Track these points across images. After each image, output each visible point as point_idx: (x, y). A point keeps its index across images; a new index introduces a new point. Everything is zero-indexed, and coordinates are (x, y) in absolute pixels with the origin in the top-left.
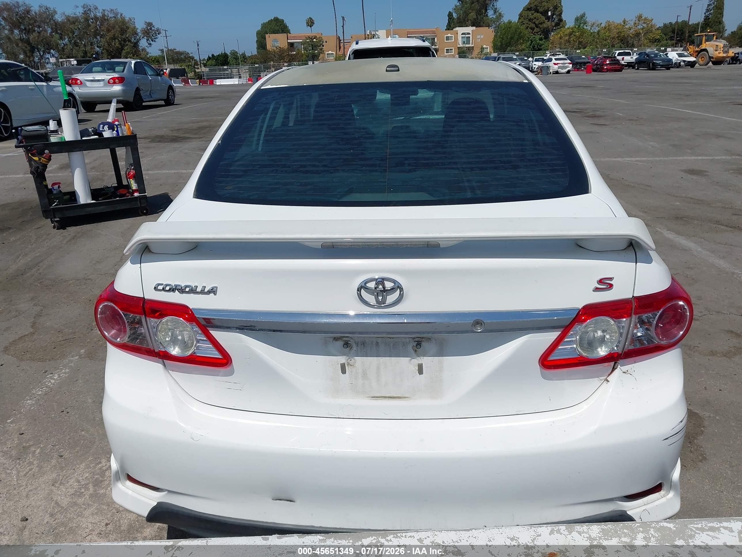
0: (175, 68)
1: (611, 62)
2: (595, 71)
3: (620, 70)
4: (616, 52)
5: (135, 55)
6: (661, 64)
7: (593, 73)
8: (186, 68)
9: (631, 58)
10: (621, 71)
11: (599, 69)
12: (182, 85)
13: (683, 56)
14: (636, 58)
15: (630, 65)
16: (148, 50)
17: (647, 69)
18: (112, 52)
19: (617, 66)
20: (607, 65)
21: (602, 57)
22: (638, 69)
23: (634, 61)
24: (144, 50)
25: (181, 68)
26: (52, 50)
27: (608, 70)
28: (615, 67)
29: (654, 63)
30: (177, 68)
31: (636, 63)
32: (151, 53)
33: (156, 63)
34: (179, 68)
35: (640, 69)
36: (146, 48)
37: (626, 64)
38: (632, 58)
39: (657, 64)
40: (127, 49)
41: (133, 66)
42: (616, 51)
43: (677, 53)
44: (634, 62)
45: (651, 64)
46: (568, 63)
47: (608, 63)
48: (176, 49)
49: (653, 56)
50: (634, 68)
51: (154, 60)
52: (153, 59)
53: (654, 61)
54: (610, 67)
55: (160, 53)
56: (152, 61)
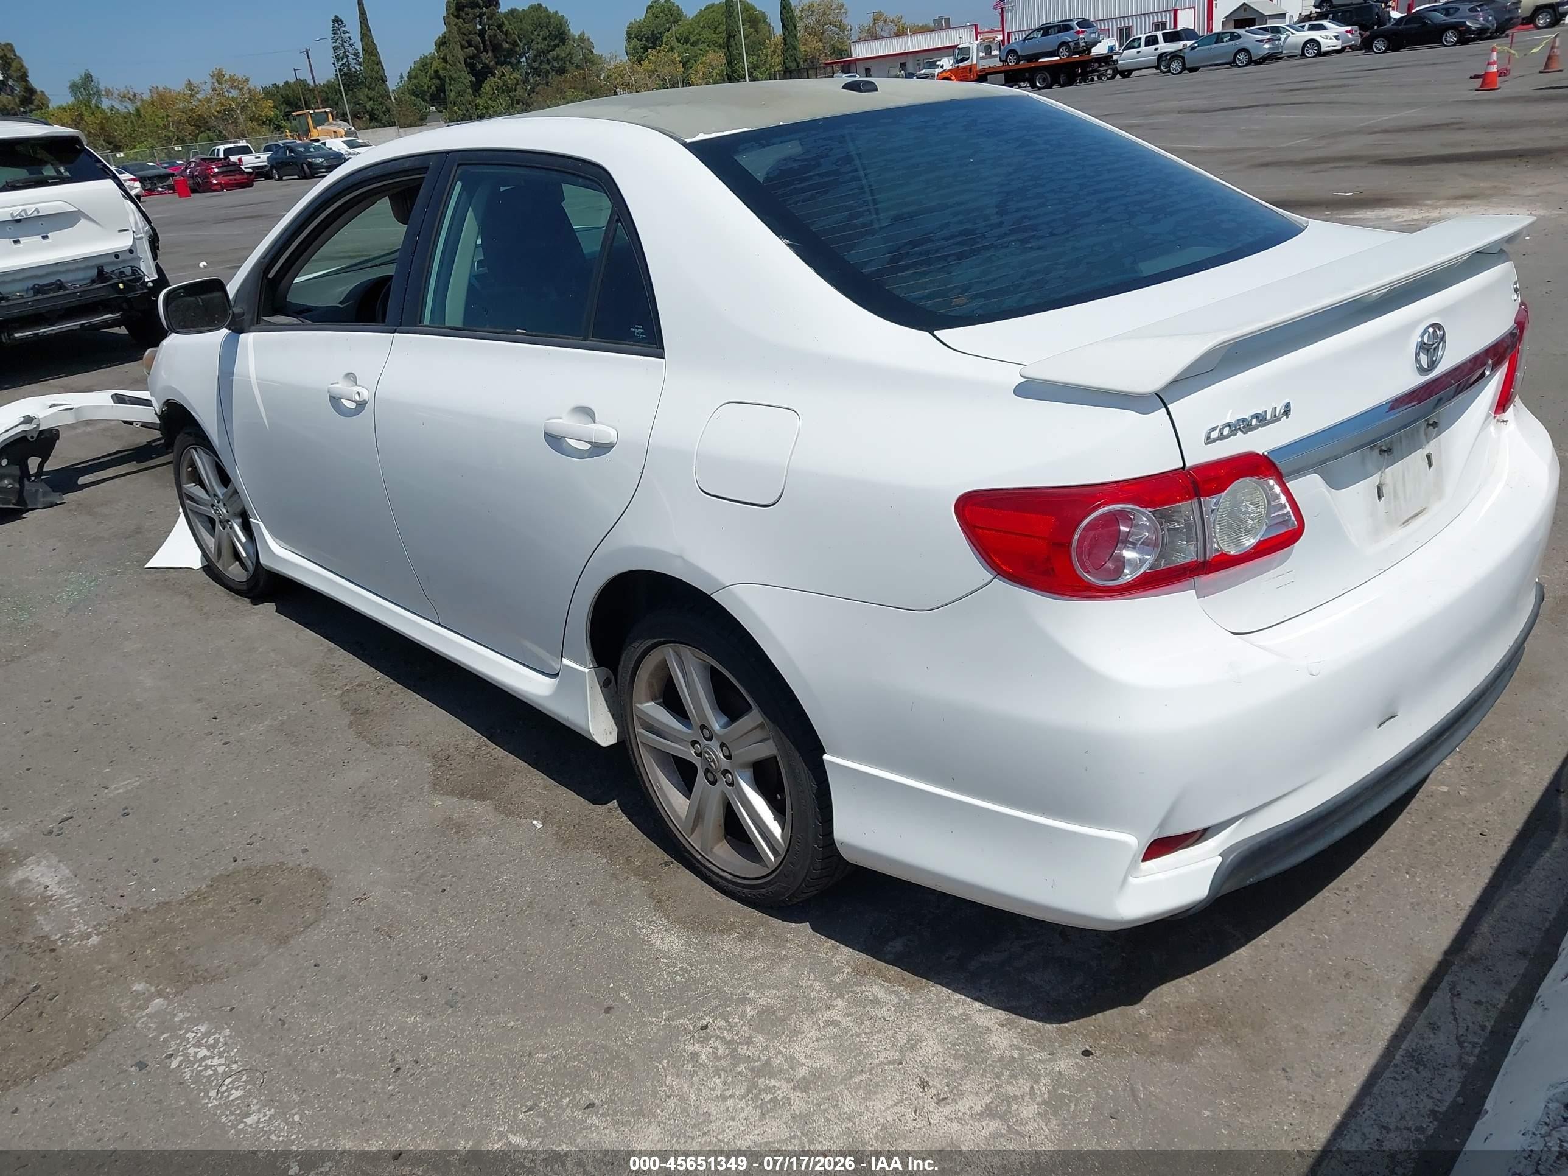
1: (224, 169)
2: (194, 191)
3: (248, 184)
4: (218, 150)
6: (325, 164)
7: (193, 195)
9: (256, 158)
10: (252, 186)
11: (199, 185)
13: (356, 145)
14: (268, 158)
15: (260, 173)
17: (297, 177)
19: (238, 177)
20: (215, 175)
21: (197, 161)
22: (280, 179)
23: (266, 163)
27: (222, 187)
28: (235, 180)
29: (310, 165)
31: (272, 167)
35: (284, 178)
37: (250, 170)
38: (259, 158)
39: (317, 164)
42: (217, 147)
43: (343, 141)
44: (266, 166)
45: (304, 165)
46: (129, 180)
47: (218, 173)
49: (302, 149)
50: (272, 178)
53: (310, 160)
54: (223, 179)
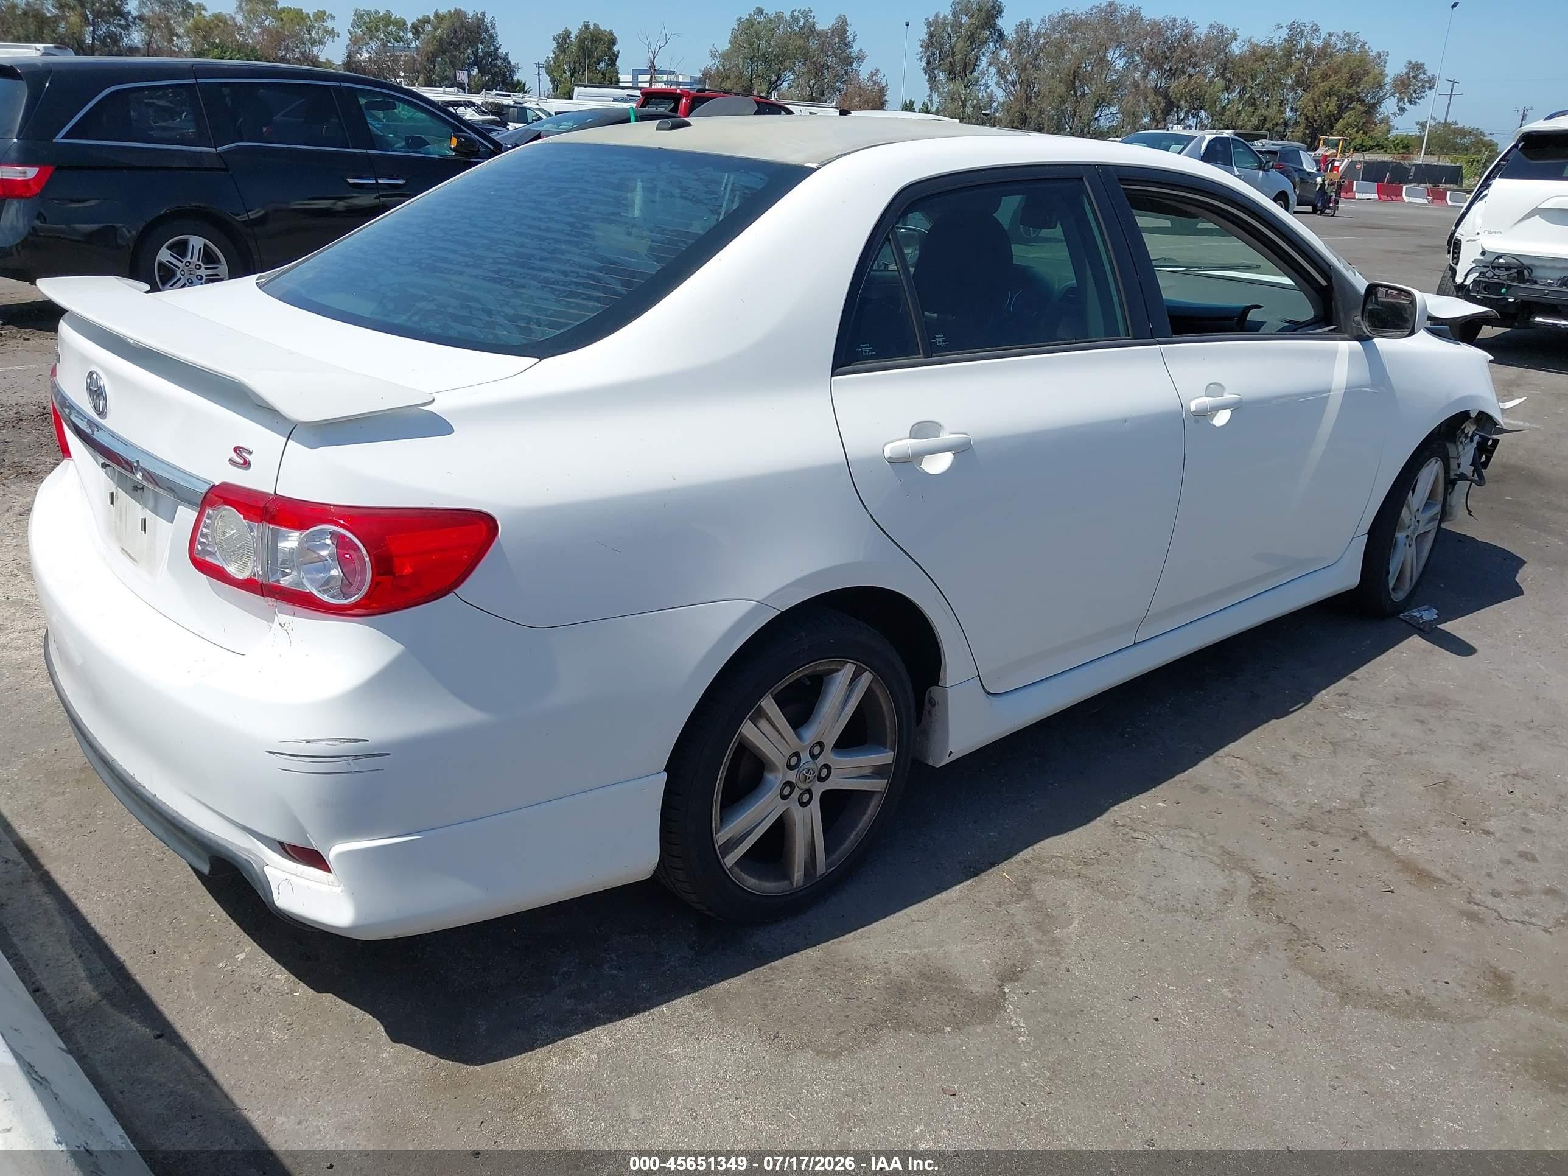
0: (1440, 163)
5: (1362, 132)
8: (1464, 166)
12: (1426, 201)
16: (1396, 122)
18: (1316, 121)
24: (1386, 120)
25: (1453, 165)
26: (1202, 111)
30: (1444, 164)
32: (1397, 129)
33: (1401, 151)
34: (1448, 164)
36: (1392, 117)
40: (1349, 118)
41: (1204, 146)
48: (1456, 123)
51: (1398, 144)
52: (1397, 142)
55: (1415, 131)
56: (1394, 145)
